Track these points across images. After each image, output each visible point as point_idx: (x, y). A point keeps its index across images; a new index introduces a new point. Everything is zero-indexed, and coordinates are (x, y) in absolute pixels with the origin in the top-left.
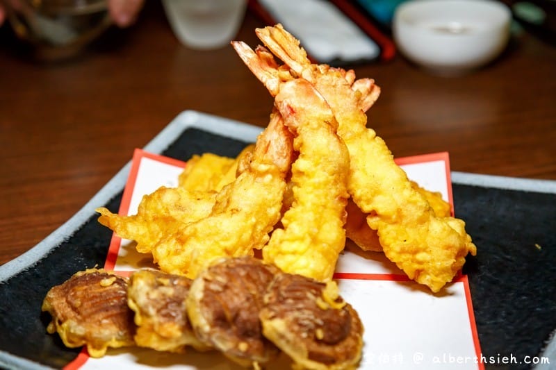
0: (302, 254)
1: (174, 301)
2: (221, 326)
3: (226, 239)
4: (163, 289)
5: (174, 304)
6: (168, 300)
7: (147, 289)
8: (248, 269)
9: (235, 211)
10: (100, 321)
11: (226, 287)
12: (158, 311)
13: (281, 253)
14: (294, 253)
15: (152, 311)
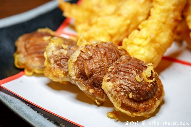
0: (143, 47)
1: (65, 58)
2: (82, 78)
3: (112, 29)
4: (62, 51)
5: (64, 60)
6: (63, 57)
7: (54, 49)
8: (107, 50)
9: (120, 15)
10: (33, 58)
11: (91, 58)
12: (56, 62)
13: (132, 43)
14: (139, 45)
15: (52, 61)
